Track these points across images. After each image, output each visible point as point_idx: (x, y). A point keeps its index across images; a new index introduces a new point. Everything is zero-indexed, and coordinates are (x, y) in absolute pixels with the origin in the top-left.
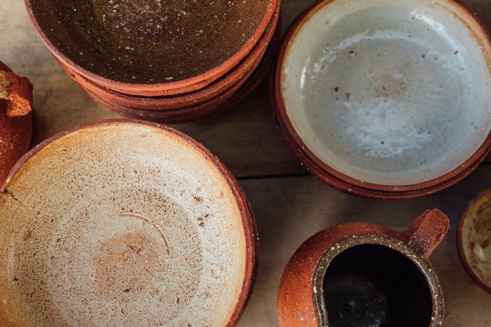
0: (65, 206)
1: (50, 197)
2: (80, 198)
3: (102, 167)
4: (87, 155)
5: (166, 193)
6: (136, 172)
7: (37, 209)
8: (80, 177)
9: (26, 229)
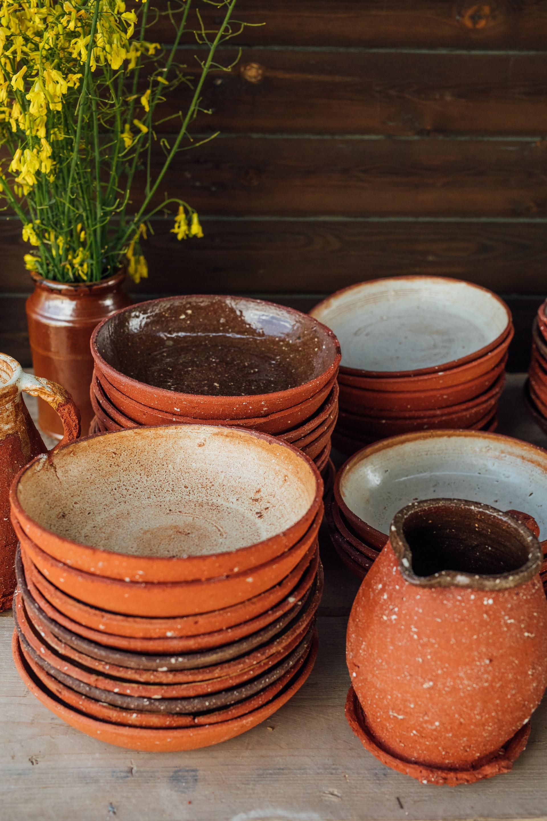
0: (105, 507)
1: (90, 495)
2: (123, 504)
3: (149, 482)
4: (137, 467)
5: (220, 501)
6: (186, 487)
7: (76, 499)
8: (124, 488)
9: (60, 510)
